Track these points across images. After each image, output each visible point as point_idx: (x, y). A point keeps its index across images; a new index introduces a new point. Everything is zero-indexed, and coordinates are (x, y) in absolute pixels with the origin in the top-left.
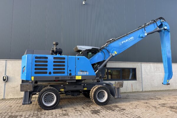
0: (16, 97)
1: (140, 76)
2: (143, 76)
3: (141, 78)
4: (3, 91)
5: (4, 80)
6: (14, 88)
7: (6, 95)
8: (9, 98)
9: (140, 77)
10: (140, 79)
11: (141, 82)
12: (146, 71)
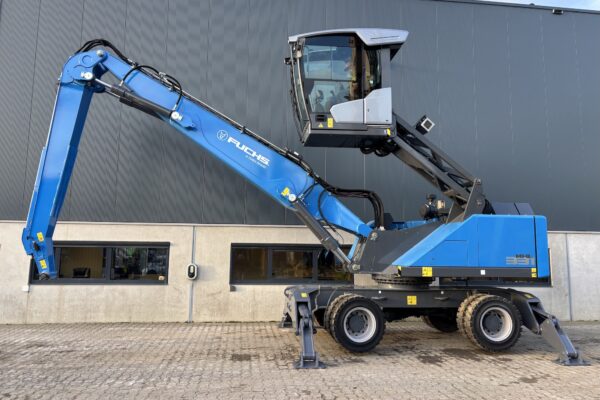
0: (218, 320)
1: (562, 273)
2: (572, 275)
3: (566, 283)
4: (188, 303)
5: (191, 275)
6: (213, 294)
7: (194, 313)
8: (201, 320)
9: (563, 277)
10: (564, 283)
11: (567, 291)
12: (582, 259)
